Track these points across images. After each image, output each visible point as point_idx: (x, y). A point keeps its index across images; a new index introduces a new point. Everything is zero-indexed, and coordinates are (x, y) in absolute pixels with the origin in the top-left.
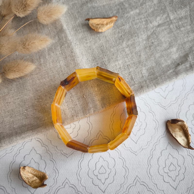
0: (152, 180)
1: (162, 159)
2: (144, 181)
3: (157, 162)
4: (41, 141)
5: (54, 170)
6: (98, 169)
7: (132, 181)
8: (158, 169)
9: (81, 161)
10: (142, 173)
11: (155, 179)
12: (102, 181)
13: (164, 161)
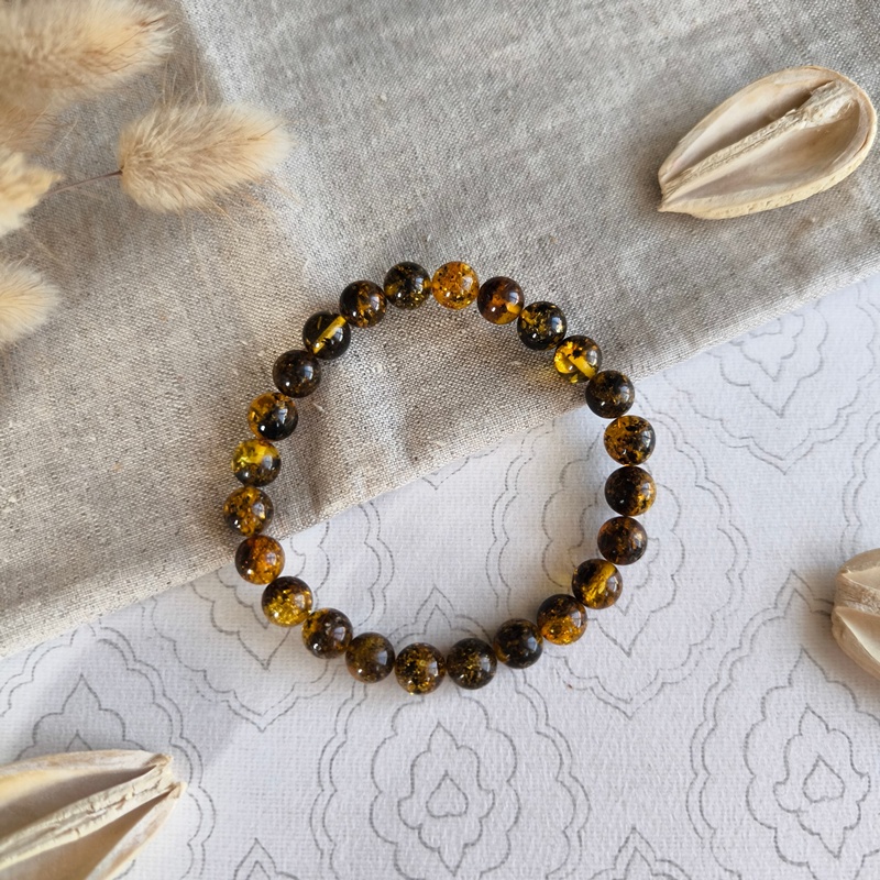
0: (715, 850)
1: (765, 734)
2: (672, 854)
3: (740, 754)
4: (121, 643)
5: (191, 795)
6: (423, 791)
7: (609, 858)
8: (748, 792)
9: (335, 749)
10: (659, 815)
11: (734, 844)
12: (445, 858)
13: (777, 747)
